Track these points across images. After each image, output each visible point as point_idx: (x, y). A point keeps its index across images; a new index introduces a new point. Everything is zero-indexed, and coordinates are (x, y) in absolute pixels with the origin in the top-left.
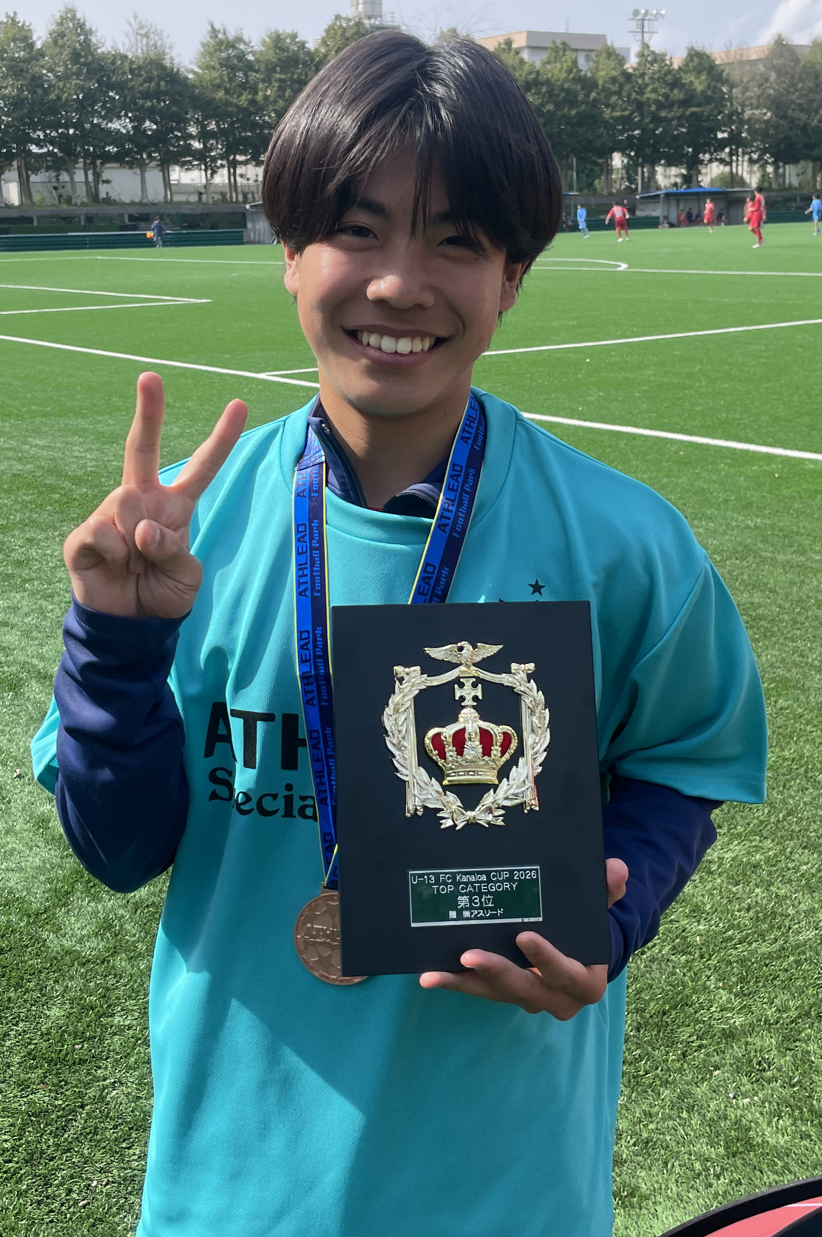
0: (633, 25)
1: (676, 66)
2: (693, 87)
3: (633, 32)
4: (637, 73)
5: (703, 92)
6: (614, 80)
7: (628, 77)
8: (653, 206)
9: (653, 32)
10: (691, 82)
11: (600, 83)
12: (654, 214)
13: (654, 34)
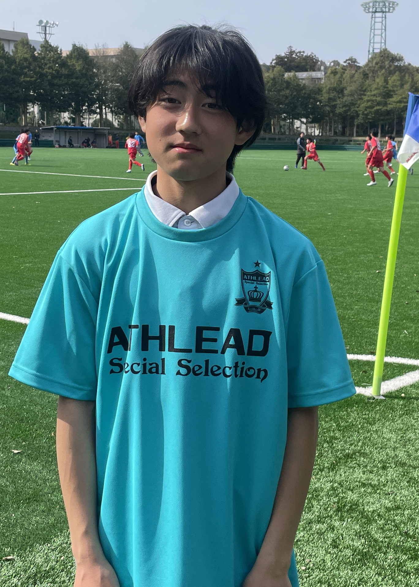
0: (39, 29)
1: (64, 55)
2: (75, 67)
3: (39, 33)
4: (40, 56)
5: (80, 70)
6: (26, 59)
7: (35, 58)
8: (50, 135)
9: (51, 34)
10: (73, 64)
11: (18, 60)
12: (50, 139)
13: (52, 35)
